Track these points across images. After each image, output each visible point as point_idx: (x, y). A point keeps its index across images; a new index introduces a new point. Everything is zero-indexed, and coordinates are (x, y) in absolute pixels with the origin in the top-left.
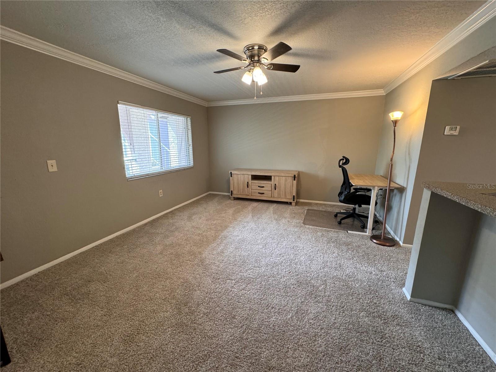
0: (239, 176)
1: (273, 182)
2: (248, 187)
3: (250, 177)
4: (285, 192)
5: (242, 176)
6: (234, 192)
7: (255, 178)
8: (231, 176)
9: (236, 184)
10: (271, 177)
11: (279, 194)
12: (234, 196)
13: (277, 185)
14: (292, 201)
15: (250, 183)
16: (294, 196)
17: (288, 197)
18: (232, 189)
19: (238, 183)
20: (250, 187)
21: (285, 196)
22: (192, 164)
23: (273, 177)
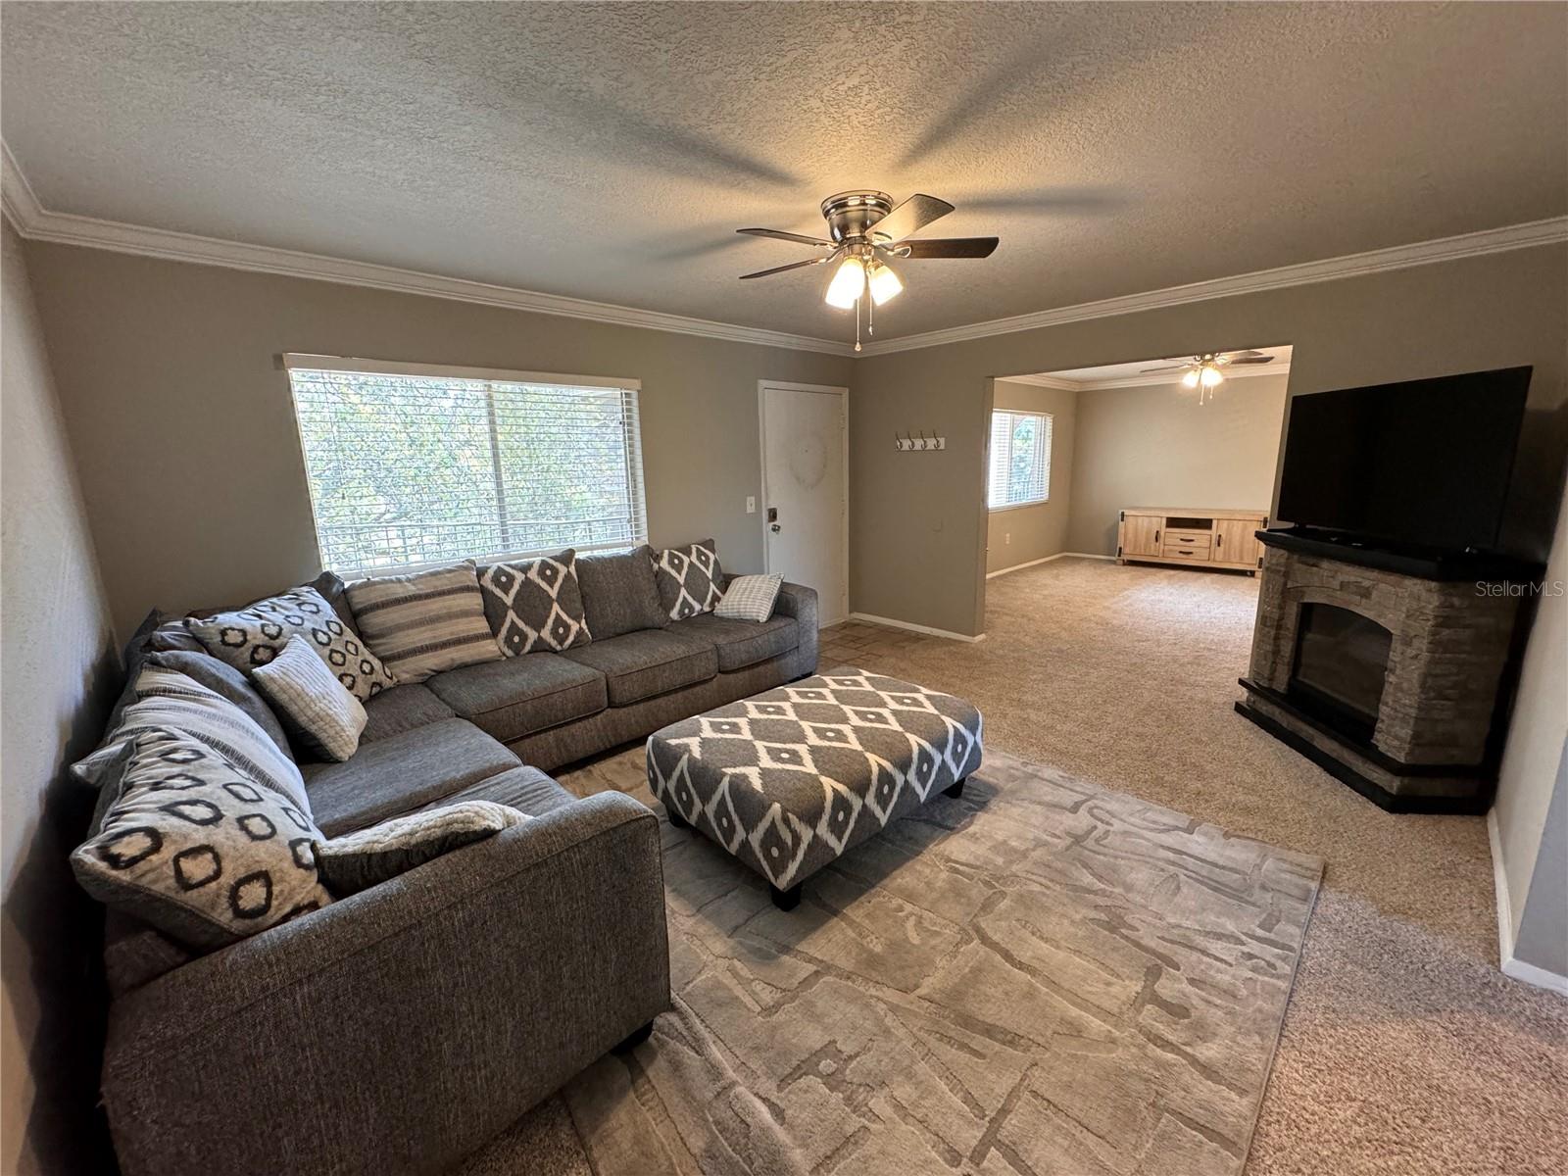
0: (1140, 520)
1: (1214, 532)
2: (1157, 540)
3: (1164, 521)
4: (1241, 551)
5: (1146, 520)
6: (1126, 550)
7: (1173, 523)
8: (1122, 520)
9: (1130, 536)
10: (1211, 521)
11: (1227, 553)
12: (1123, 557)
13: (1223, 536)
14: (1255, 568)
15: (1162, 534)
16: (1261, 559)
17: (1246, 561)
18: (1121, 544)
19: (1136, 535)
20: (1161, 541)
21: (1242, 558)
22: (1045, 496)
23: (1215, 523)
